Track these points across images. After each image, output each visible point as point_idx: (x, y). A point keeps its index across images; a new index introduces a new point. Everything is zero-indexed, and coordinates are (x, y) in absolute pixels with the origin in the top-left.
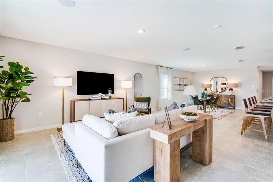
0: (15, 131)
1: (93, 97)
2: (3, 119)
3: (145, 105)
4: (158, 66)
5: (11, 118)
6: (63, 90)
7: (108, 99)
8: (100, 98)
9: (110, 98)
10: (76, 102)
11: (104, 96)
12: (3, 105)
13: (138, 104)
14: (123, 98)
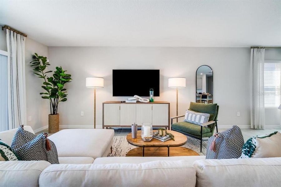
0: (59, 125)
1: (129, 99)
2: (51, 114)
3: (203, 117)
4: (251, 48)
5: (57, 114)
6: (95, 90)
7: (147, 103)
8: (135, 101)
9: (151, 101)
10: (104, 104)
11: (141, 99)
12: (50, 102)
13: (190, 115)
14: (169, 103)
